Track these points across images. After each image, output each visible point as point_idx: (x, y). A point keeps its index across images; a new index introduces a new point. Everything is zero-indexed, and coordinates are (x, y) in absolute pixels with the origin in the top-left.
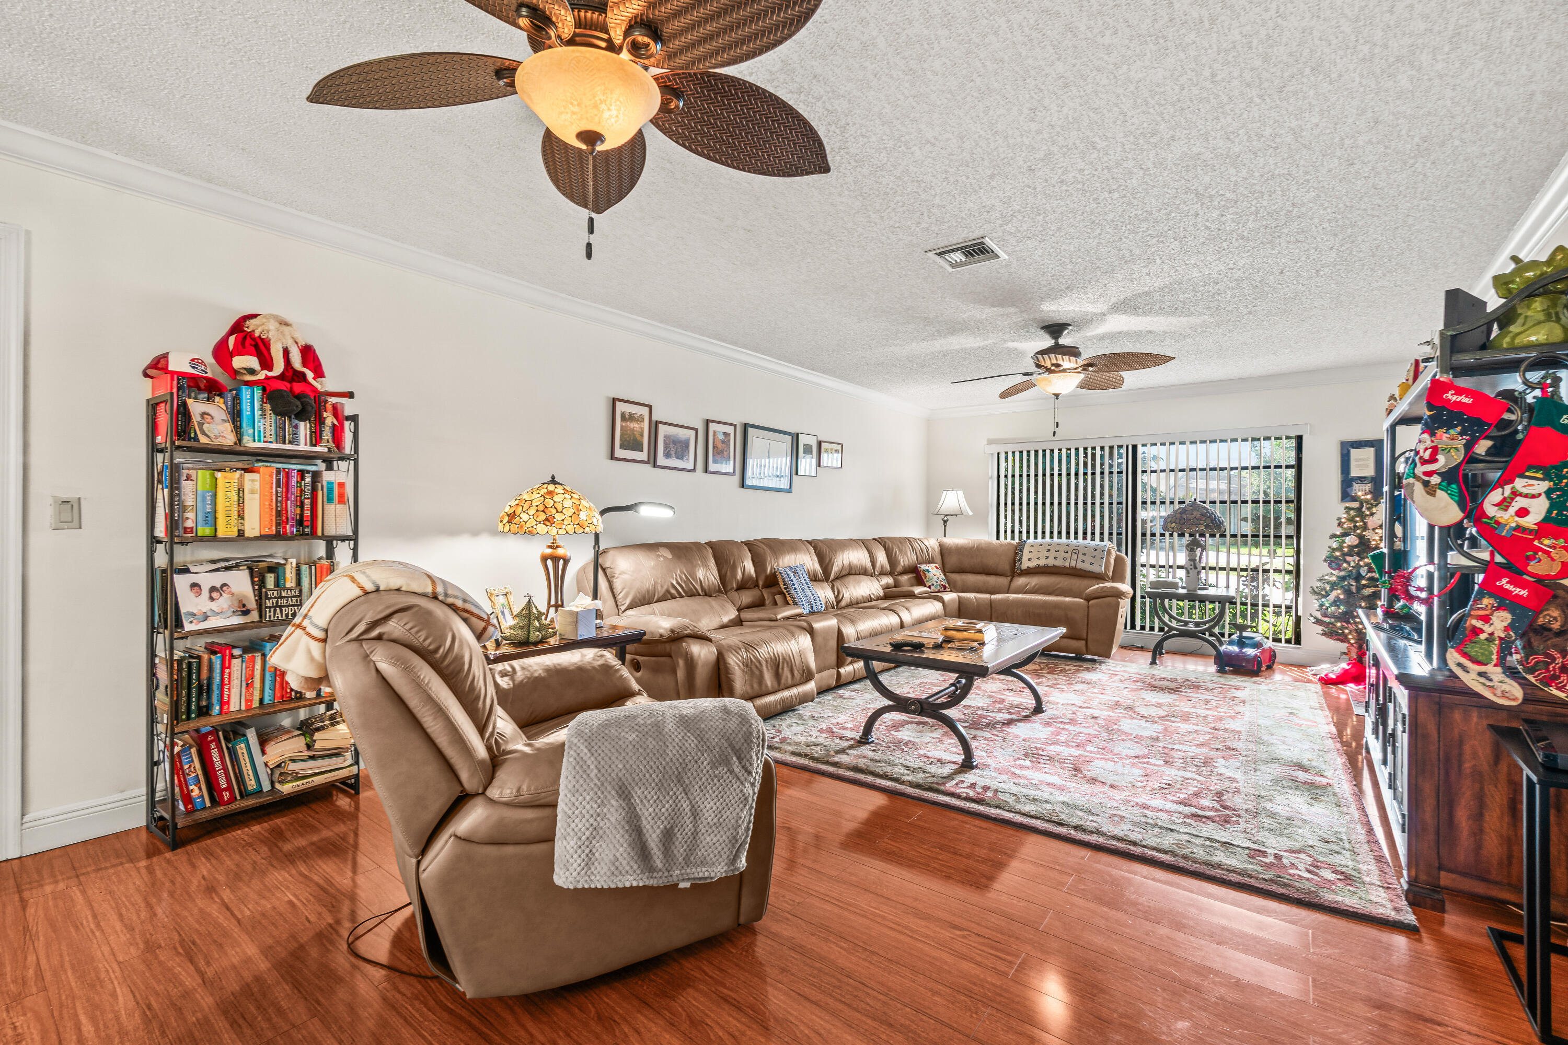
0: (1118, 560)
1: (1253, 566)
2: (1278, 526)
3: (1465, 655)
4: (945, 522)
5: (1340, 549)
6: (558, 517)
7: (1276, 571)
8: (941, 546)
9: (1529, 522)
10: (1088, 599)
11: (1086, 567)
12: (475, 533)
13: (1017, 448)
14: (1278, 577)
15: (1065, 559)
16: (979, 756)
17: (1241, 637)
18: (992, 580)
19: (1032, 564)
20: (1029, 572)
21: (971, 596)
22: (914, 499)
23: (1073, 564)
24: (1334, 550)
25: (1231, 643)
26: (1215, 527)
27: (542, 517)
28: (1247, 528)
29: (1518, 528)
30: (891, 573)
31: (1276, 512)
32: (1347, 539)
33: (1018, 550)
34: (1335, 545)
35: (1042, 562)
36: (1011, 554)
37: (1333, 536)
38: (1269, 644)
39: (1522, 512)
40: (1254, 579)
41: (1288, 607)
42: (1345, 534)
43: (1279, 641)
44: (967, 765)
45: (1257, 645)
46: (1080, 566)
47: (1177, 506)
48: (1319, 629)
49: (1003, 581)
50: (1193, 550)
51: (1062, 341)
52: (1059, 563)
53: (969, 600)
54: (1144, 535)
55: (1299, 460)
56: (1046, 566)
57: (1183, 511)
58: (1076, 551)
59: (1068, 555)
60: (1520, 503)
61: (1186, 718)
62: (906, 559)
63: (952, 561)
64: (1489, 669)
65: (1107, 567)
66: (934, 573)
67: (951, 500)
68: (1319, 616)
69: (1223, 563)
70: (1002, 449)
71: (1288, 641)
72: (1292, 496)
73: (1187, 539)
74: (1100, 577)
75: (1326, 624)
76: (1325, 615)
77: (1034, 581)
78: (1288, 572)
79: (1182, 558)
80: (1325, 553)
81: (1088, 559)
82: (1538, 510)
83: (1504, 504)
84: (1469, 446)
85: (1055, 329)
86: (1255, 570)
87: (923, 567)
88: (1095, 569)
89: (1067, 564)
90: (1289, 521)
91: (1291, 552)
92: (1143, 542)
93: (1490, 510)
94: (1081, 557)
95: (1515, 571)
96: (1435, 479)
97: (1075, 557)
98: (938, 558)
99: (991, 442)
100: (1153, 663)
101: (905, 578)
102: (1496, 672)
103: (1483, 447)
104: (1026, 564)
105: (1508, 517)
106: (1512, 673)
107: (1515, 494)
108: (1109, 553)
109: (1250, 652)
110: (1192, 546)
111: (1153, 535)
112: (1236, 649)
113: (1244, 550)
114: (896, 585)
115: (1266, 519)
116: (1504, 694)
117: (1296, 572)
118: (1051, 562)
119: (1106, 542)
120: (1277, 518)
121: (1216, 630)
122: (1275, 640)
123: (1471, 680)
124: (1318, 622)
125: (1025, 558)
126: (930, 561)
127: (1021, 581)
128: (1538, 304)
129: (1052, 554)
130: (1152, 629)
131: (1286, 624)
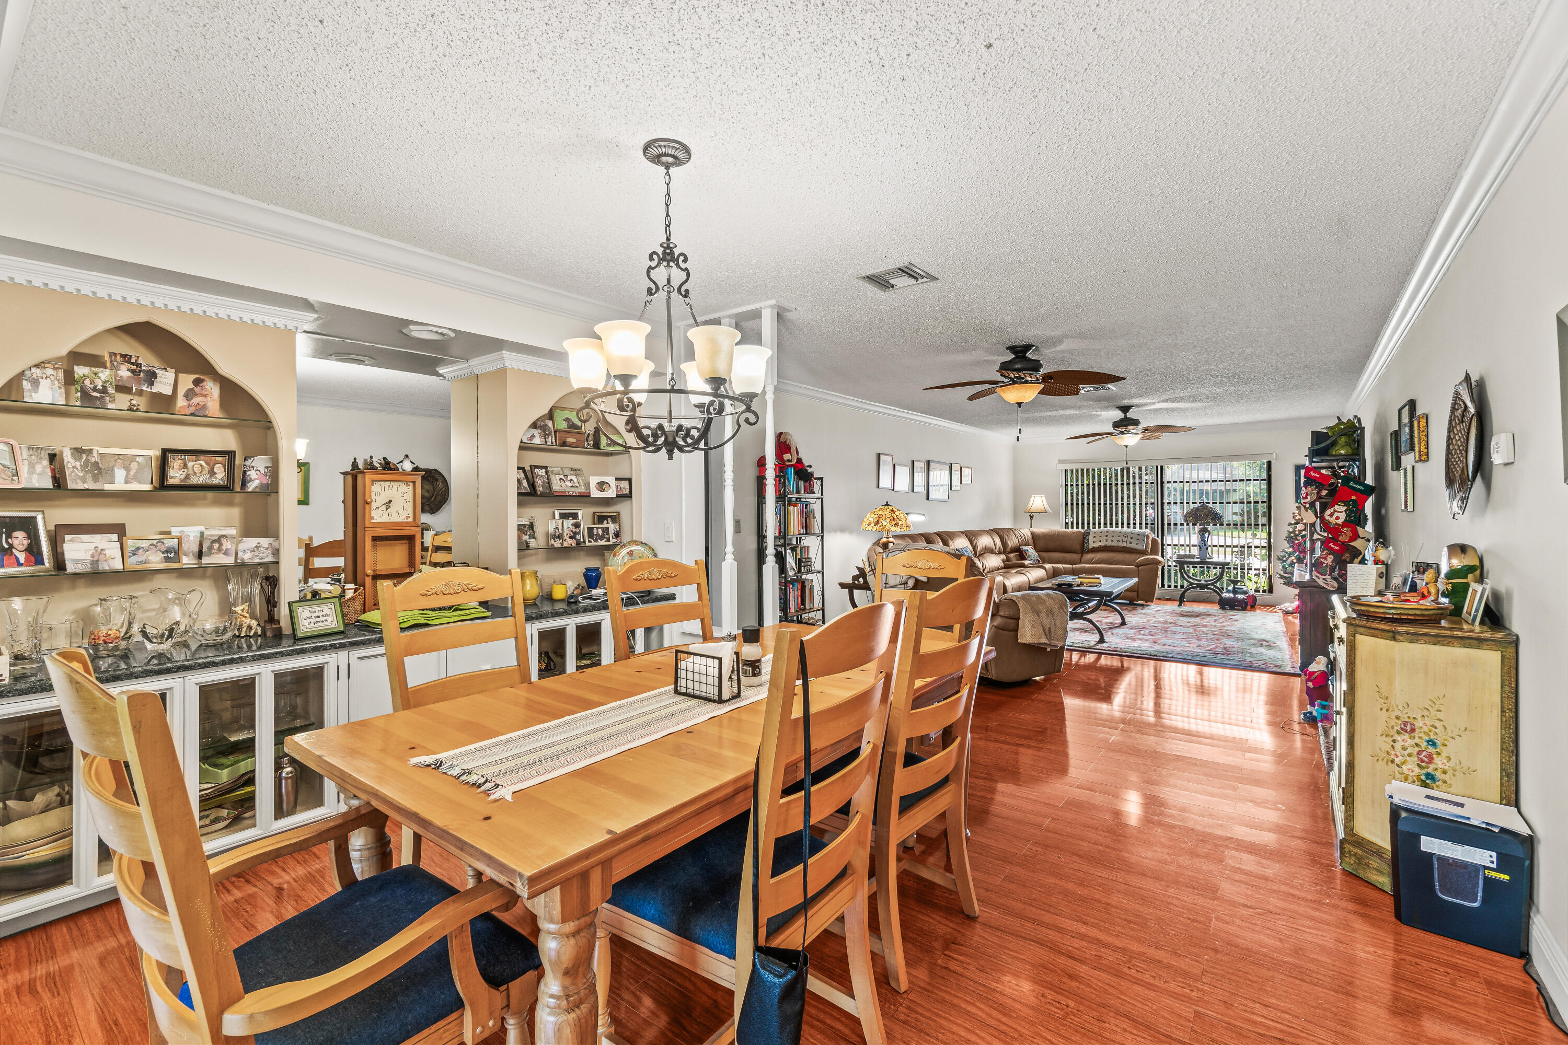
0: (1154, 541)
1: (1241, 544)
2: (1256, 518)
3: (1318, 572)
4: (1031, 517)
5: (1294, 532)
6: (900, 523)
7: (1256, 547)
8: (1032, 534)
9: (1340, 521)
10: (1138, 566)
11: (1133, 546)
12: (836, 532)
13: (1079, 467)
14: (1258, 551)
15: (1118, 541)
16: (1106, 639)
17: (1234, 588)
18: (1068, 556)
19: (1097, 545)
20: (1094, 550)
21: (1060, 566)
22: (1007, 502)
23: (1124, 544)
24: (1290, 533)
25: (1228, 592)
26: (1217, 519)
27: (893, 523)
28: (1238, 519)
29: (1336, 524)
30: (1004, 553)
31: (1255, 508)
32: (1298, 526)
33: (1086, 535)
34: (1291, 530)
35: (1103, 544)
36: (1081, 538)
37: (1290, 524)
38: (1252, 593)
39: (1337, 518)
40: (1242, 553)
41: (1264, 570)
42: (1297, 523)
43: (1259, 591)
44: (1102, 640)
45: (1245, 593)
46: (1129, 545)
47: (1192, 506)
48: (1282, 581)
49: (1075, 557)
50: (1203, 534)
51: (1129, 415)
52: (1114, 544)
53: (1059, 568)
54: (1169, 524)
55: (1269, 476)
56: (1106, 546)
57: (1197, 509)
58: (1126, 535)
59: (1120, 539)
60: (1336, 514)
61: (1205, 626)
62: (1012, 542)
63: (1041, 544)
64: (1327, 577)
65: (1147, 546)
66: (1030, 550)
67: (1038, 502)
68: (1282, 573)
69: (1222, 543)
70: (1068, 467)
71: (1264, 591)
72: (1265, 499)
73: (1197, 528)
74: (1143, 553)
75: (1287, 578)
76: (1286, 573)
77: (1098, 556)
78: (1263, 547)
79: (1195, 539)
80: (1285, 534)
81: (1134, 541)
82: (1343, 517)
83: (1331, 515)
84: (1319, 493)
85: (1125, 409)
86: (1243, 547)
87: (1024, 548)
88: (1139, 547)
89: (1120, 544)
90: (1264, 515)
91: (1265, 535)
92: (1169, 528)
93: (1327, 518)
94: (1129, 539)
95: (1335, 540)
96: (1307, 505)
97: (1125, 539)
98: (1031, 542)
99: (1061, 462)
100: (1180, 605)
101: (1012, 555)
102: (1328, 577)
103: (1324, 493)
104: (1092, 545)
105: (1333, 520)
106: (1335, 579)
107: (1335, 511)
108: (1148, 537)
109: (1240, 596)
110: (1203, 531)
111: (1176, 524)
112: (1231, 595)
113: (1235, 533)
114: (1008, 560)
115: (1249, 513)
116: (1331, 586)
117: (1269, 547)
118: (1109, 543)
119: (1144, 530)
120: (1256, 513)
121: (1218, 585)
122: (1256, 591)
123: (1321, 582)
124: (1282, 577)
125: (1091, 541)
126: (1027, 544)
127: (1089, 556)
128: (1343, 439)
129: (1110, 538)
130: (1176, 587)
131: (1263, 581)
